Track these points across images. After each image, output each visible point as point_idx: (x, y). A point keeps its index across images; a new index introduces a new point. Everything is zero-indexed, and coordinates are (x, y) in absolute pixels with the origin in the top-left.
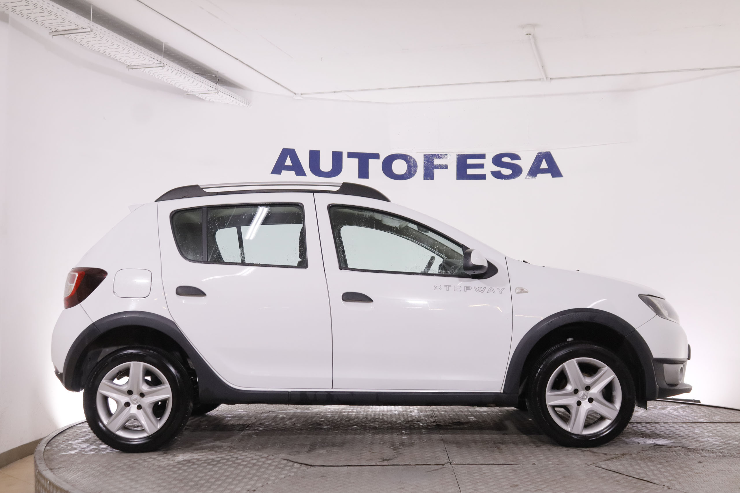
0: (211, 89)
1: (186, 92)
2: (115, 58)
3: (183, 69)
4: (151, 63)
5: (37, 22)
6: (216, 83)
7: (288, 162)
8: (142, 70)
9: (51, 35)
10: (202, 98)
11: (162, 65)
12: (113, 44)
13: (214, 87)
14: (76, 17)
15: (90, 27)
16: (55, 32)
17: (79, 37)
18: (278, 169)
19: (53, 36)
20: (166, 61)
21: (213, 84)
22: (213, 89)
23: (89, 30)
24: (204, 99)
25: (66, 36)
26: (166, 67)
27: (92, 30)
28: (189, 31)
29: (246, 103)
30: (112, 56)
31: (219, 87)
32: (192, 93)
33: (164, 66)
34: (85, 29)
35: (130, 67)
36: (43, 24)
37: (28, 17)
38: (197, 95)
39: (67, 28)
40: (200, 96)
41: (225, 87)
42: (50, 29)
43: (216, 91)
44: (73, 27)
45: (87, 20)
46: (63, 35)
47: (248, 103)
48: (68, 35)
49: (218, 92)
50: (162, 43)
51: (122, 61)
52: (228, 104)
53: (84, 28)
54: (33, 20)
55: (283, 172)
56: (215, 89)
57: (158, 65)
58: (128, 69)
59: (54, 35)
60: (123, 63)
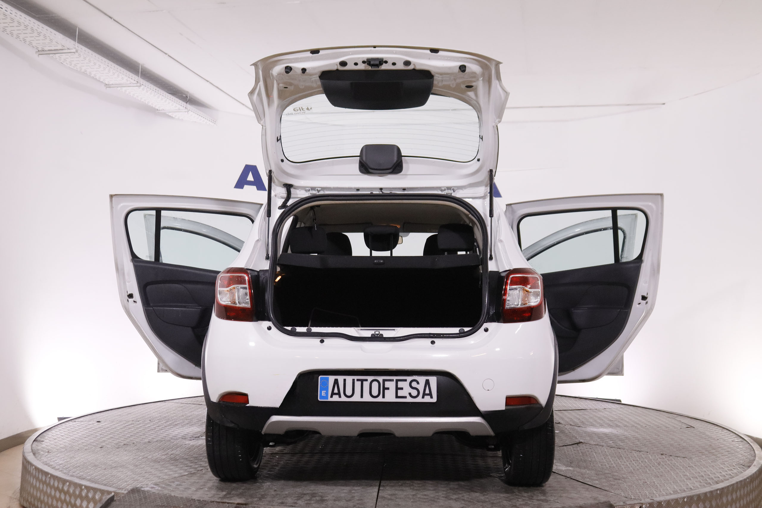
0: (181, 108)
1: (158, 110)
2: (95, 77)
3: (157, 89)
4: (129, 82)
5: (25, 41)
6: (187, 103)
7: (250, 178)
8: (119, 88)
9: (37, 54)
10: (171, 116)
11: (139, 85)
12: (95, 64)
13: (185, 106)
14: (63, 39)
15: (75, 48)
16: (41, 51)
17: (64, 56)
18: (241, 183)
19: (40, 56)
20: (142, 81)
21: (184, 104)
22: (183, 108)
23: (74, 50)
24: (174, 117)
25: (51, 55)
26: (142, 87)
27: (77, 51)
28: (166, 54)
29: (212, 121)
30: (92, 75)
31: (189, 106)
32: (163, 111)
33: (140, 86)
34: (71, 50)
35: (107, 86)
36: (30, 44)
37: (18, 37)
38: (167, 113)
39: (53, 48)
40: (170, 114)
41: (193, 106)
42: (37, 48)
43: (187, 110)
44: (59, 47)
45: (72, 42)
46: (48, 55)
47: (214, 122)
48: (54, 55)
49: (188, 111)
50: (139, 64)
51: (101, 80)
52: (196, 122)
53: (69, 49)
54: (21, 39)
55: (246, 186)
56: (186, 108)
57: (135, 85)
58: (106, 87)
59: (40, 54)
60: (102, 82)
